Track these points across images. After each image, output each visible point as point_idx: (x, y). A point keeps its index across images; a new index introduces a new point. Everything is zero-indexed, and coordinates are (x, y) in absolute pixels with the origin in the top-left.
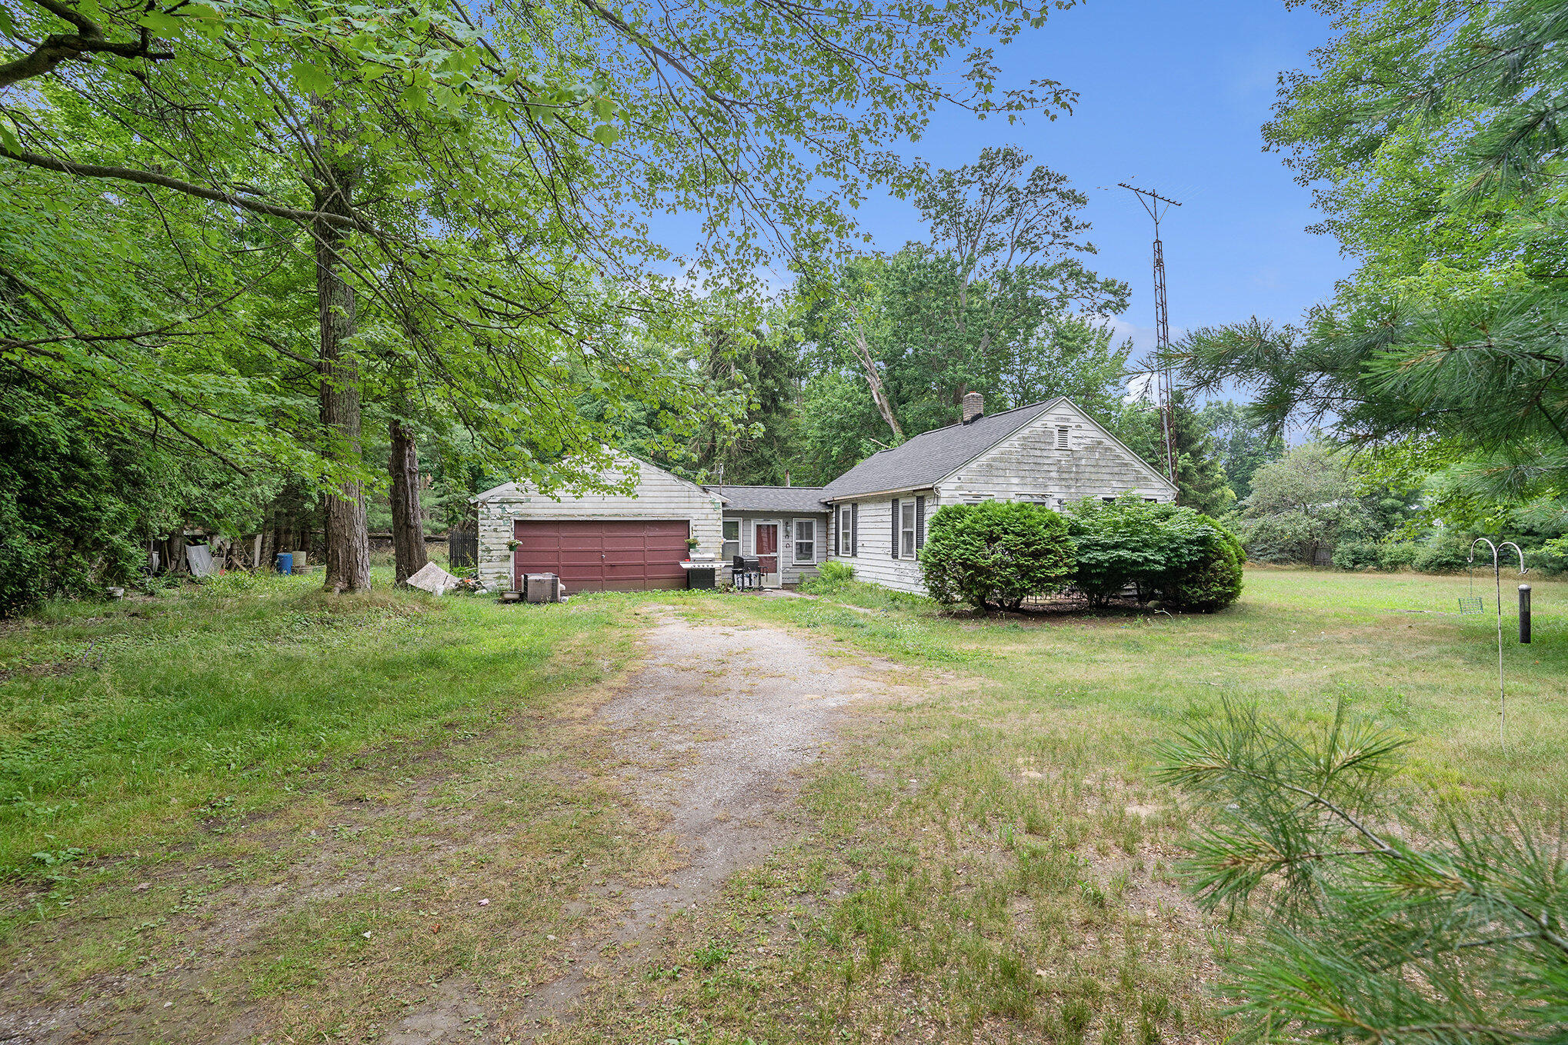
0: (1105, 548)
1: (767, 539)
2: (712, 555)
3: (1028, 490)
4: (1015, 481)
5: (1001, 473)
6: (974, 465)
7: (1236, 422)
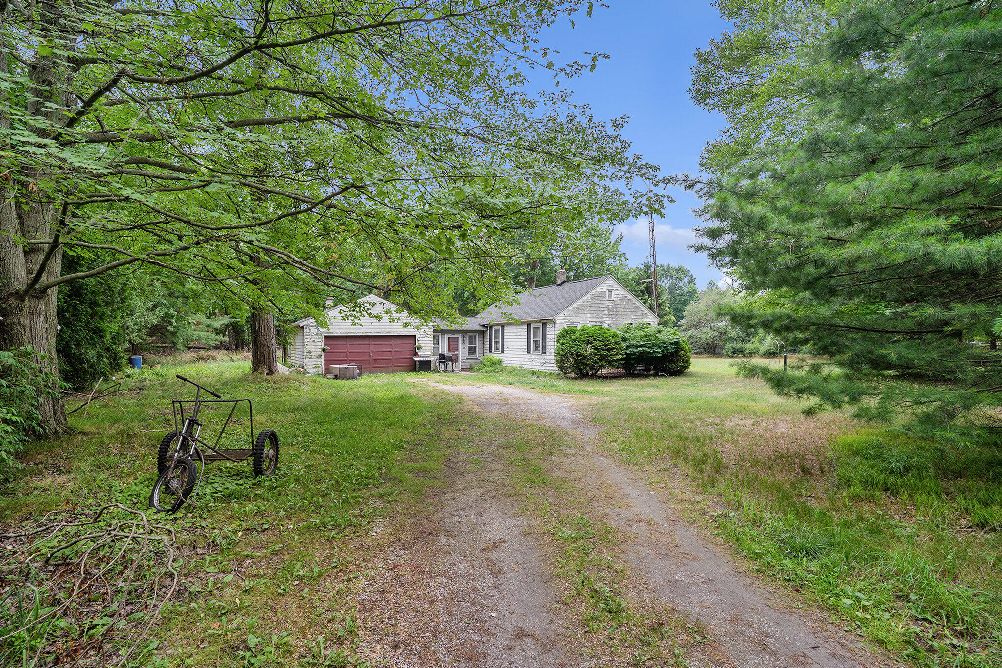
1: (453, 345)
2: (430, 353)
4: (589, 315)
5: (583, 311)
6: (571, 308)
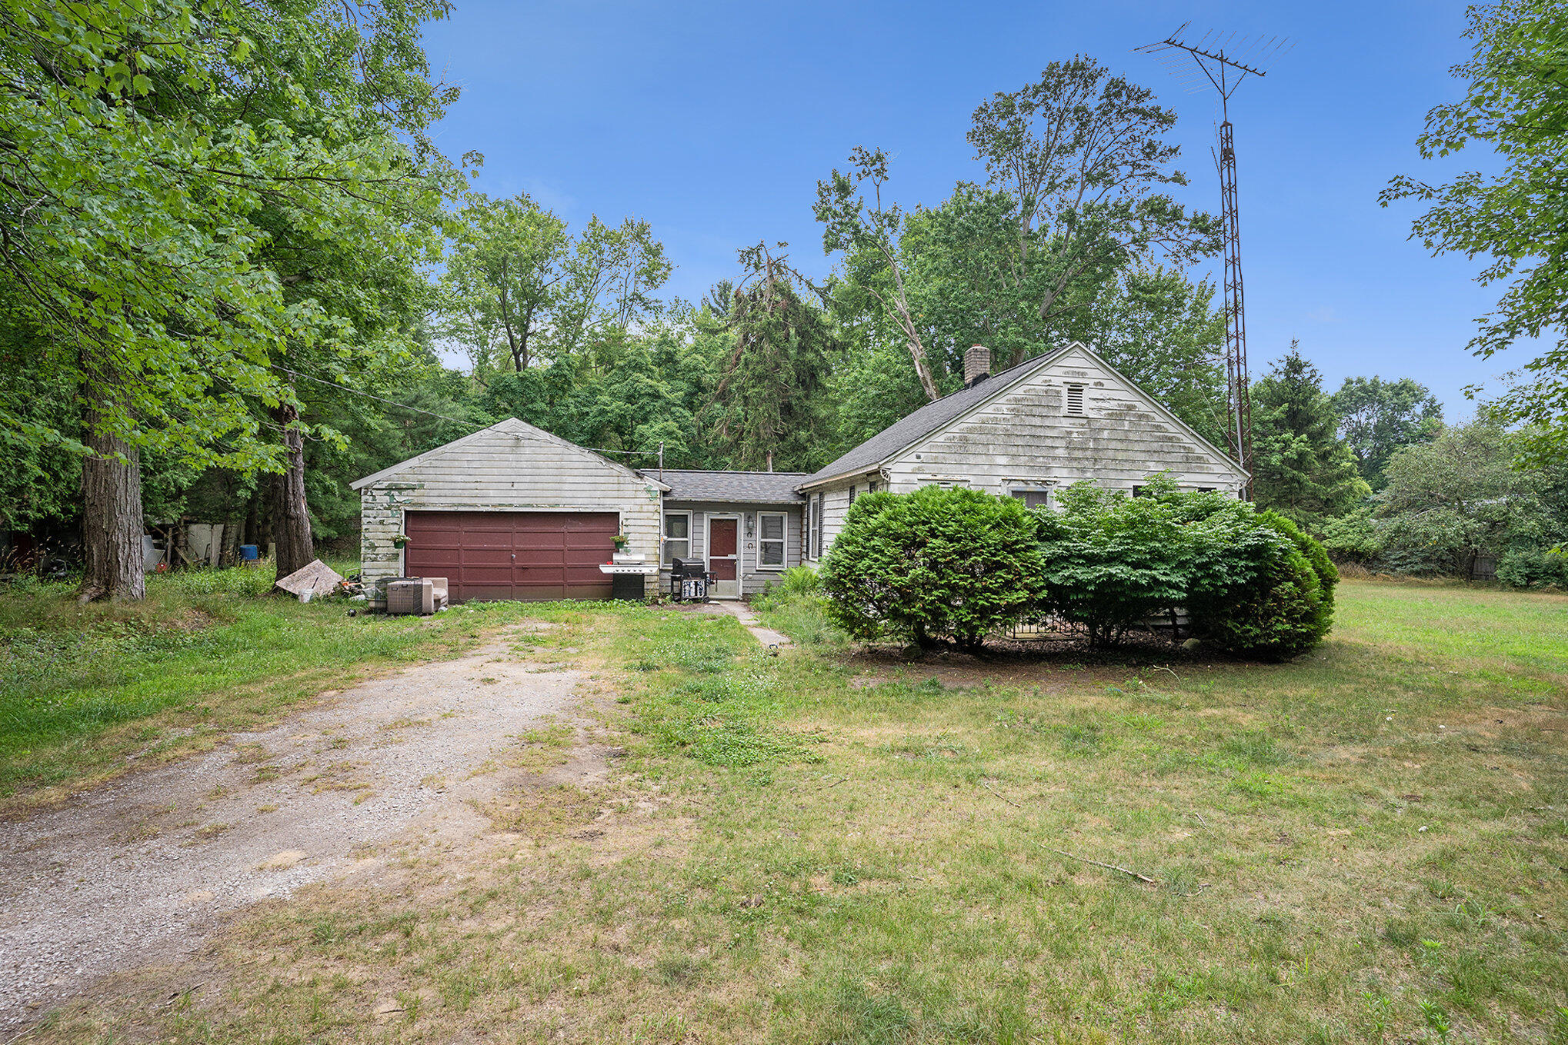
0: (1091, 560)
1: (724, 537)
2: (641, 557)
3: (1022, 474)
4: (1003, 460)
5: (981, 449)
6: (940, 438)
7: (1381, 402)
